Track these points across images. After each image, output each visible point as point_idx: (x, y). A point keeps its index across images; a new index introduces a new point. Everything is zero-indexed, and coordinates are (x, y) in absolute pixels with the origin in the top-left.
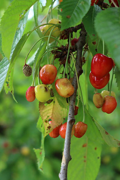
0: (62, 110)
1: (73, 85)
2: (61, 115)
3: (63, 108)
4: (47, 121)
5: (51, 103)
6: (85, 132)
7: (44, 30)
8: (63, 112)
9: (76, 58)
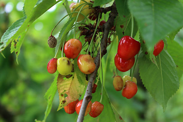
0: (79, 87)
1: (95, 63)
2: (78, 91)
3: (81, 84)
4: (63, 95)
5: (70, 78)
6: (101, 112)
7: (74, 8)
8: (80, 89)
9: (102, 38)
